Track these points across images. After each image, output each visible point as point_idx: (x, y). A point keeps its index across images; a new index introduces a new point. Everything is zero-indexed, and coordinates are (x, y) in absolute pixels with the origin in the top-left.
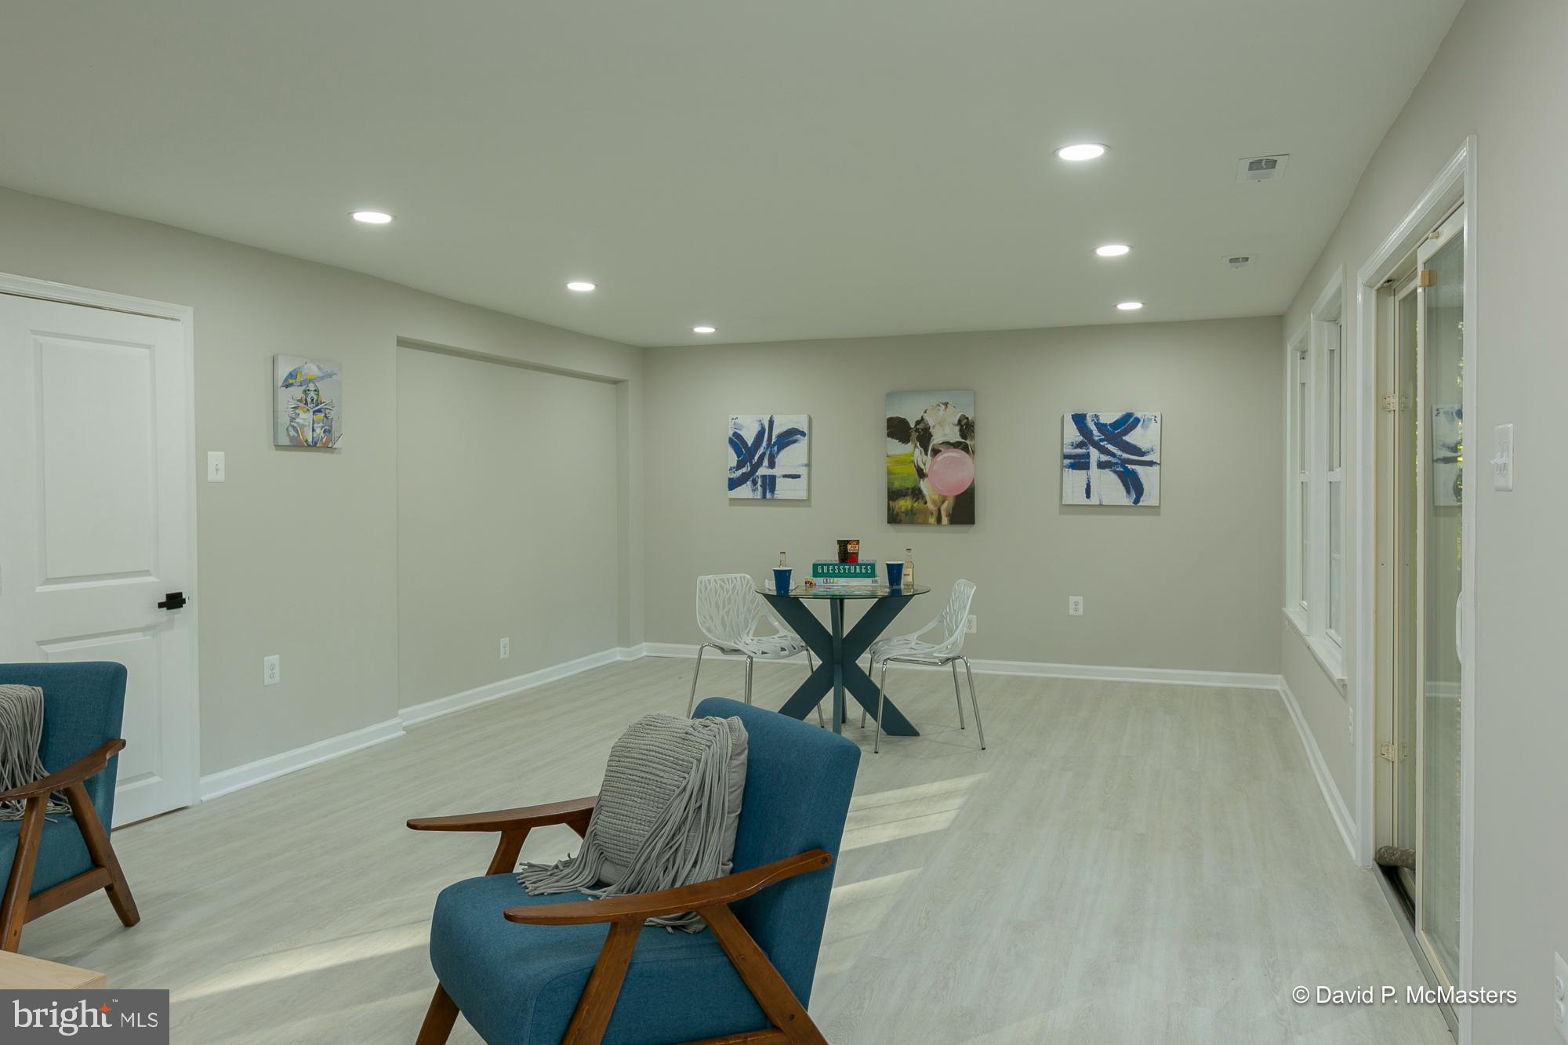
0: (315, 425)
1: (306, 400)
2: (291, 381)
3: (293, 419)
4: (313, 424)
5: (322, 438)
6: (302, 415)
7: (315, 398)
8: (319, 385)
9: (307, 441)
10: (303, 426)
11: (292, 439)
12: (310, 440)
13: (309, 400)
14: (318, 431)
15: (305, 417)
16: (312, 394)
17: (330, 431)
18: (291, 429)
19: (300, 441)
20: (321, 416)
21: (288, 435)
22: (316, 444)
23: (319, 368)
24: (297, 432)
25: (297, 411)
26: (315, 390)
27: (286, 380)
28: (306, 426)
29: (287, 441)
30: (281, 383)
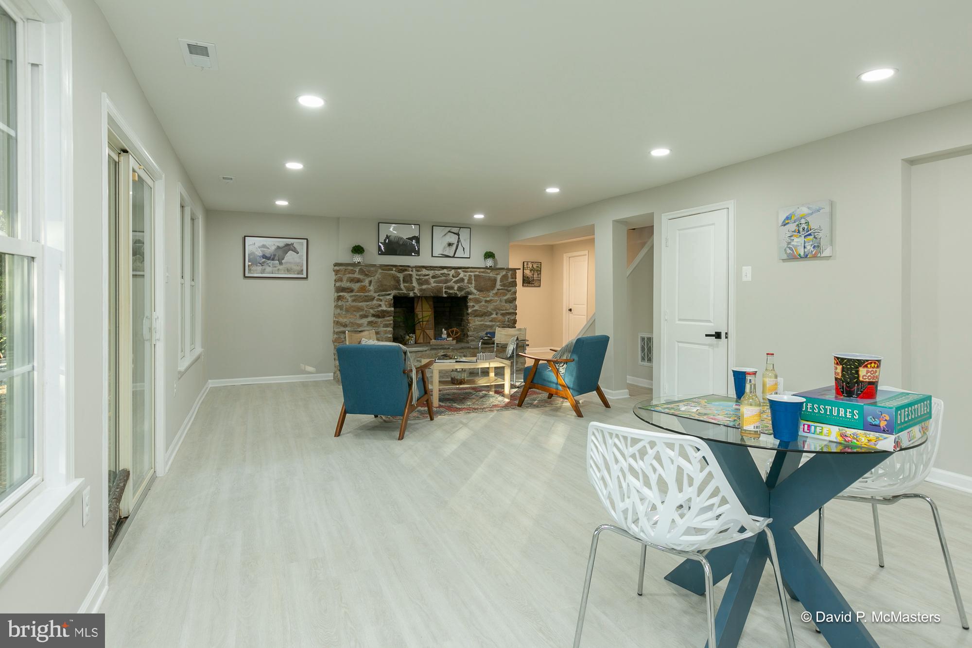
1: (799, 230)
2: (787, 222)
3: (789, 243)
4: (805, 243)
5: (812, 251)
6: (796, 240)
7: (806, 227)
8: (809, 219)
9: (800, 255)
10: (796, 247)
11: (788, 255)
12: (802, 254)
13: (801, 230)
14: (808, 247)
15: (798, 241)
16: (803, 225)
17: (818, 246)
18: (788, 249)
19: (795, 256)
20: (811, 237)
21: (786, 253)
22: (807, 256)
23: (809, 208)
24: (792, 250)
25: (792, 238)
26: (806, 223)
27: (784, 221)
28: (799, 246)
29: (785, 257)
30: (780, 224)
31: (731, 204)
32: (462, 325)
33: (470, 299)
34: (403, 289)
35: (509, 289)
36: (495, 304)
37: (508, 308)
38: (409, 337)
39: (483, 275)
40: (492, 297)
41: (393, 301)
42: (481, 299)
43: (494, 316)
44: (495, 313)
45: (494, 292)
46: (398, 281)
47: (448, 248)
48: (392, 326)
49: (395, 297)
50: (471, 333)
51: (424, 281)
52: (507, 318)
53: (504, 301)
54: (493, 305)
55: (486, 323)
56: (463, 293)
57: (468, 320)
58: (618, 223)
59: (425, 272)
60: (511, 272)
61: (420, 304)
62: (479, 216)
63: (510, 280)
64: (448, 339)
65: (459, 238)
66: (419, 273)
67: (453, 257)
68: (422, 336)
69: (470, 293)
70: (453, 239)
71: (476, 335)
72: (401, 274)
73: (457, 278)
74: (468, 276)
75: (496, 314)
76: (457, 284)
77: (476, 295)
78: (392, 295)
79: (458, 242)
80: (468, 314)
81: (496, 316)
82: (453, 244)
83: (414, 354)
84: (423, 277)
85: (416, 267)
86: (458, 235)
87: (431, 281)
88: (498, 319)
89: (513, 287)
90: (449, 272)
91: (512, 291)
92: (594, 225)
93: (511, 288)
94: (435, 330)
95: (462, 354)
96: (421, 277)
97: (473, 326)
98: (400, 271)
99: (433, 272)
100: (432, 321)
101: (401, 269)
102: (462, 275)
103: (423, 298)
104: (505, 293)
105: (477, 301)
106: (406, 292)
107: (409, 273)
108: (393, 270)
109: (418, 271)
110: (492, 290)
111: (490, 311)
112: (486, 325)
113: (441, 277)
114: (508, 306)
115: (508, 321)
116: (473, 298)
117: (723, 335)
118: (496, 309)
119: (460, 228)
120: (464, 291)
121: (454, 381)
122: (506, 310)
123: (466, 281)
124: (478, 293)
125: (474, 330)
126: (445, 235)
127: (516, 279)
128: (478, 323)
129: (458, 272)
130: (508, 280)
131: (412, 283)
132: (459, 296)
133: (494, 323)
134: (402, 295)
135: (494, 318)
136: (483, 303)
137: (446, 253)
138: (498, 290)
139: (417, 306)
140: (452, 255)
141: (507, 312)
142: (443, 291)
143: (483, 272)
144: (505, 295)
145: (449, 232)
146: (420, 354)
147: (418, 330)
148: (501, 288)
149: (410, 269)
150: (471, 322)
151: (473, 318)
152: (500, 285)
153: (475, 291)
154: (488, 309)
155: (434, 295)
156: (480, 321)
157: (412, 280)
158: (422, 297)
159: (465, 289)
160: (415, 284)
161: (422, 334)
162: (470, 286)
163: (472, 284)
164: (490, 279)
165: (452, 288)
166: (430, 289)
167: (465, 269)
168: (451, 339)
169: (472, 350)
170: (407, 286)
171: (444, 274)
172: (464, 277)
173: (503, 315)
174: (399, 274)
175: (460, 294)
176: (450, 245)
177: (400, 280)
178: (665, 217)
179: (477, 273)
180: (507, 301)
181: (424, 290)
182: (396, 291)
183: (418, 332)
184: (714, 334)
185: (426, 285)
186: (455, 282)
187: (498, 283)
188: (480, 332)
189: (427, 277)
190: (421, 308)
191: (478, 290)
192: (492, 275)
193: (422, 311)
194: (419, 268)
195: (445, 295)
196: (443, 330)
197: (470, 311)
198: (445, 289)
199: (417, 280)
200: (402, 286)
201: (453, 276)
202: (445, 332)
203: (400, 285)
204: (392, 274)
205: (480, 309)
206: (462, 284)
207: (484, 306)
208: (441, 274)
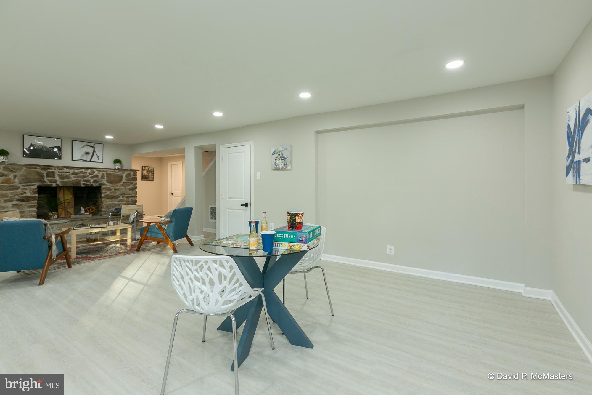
0: (282, 163)
2: (274, 153)
3: (275, 163)
5: (284, 167)
8: (283, 152)
9: (279, 168)
11: (275, 168)
12: (280, 168)
13: (280, 157)
14: (283, 165)
15: (279, 162)
16: (281, 155)
17: (286, 165)
18: (275, 165)
20: (284, 161)
21: (274, 167)
22: (282, 169)
23: (282, 148)
24: (277, 166)
25: (276, 160)
28: (279, 164)
29: (274, 169)
30: (272, 154)
31: (251, 143)
32: (97, 204)
33: (103, 188)
34: (47, 181)
35: (132, 182)
36: (122, 191)
37: (131, 193)
38: (52, 213)
39: (112, 174)
40: (120, 187)
41: (37, 190)
42: (111, 188)
43: (121, 198)
44: (121, 196)
45: (121, 183)
46: (42, 176)
47: (85, 156)
48: (36, 207)
49: (39, 188)
50: (103, 209)
51: (65, 176)
52: (130, 199)
53: (128, 189)
54: (121, 192)
55: (115, 203)
56: (97, 184)
57: (101, 201)
58: (197, 148)
59: (66, 170)
60: (133, 172)
61: (62, 191)
62: (109, 137)
63: (132, 177)
64: (85, 214)
65: (94, 150)
66: (61, 171)
67: (90, 161)
68: (63, 213)
69: (103, 184)
70: (90, 150)
71: (108, 210)
72: (44, 171)
73: (93, 175)
74: (101, 173)
75: (123, 197)
76: (92, 178)
77: (107, 186)
78: (37, 185)
79: (94, 152)
80: (101, 197)
81: (122, 198)
82: (90, 153)
83: (57, 225)
84: (64, 174)
85: (58, 167)
86: (94, 147)
87: (71, 177)
88: (124, 200)
89: (134, 181)
90: (87, 171)
91: (134, 183)
92: (184, 148)
93: (133, 181)
94: (75, 208)
95: (96, 223)
96: (63, 174)
97: (106, 204)
98: (44, 169)
99: (72, 170)
100: (72, 203)
101: (45, 168)
102: (96, 173)
103: (65, 188)
104: (129, 184)
105: (109, 189)
106: (49, 183)
107: (52, 170)
108: (37, 168)
109: (60, 170)
110: (120, 183)
111: (118, 195)
112: (115, 204)
113: (80, 174)
114: (131, 192)
115: (131, 201)
116: (105, 188)
117: (249, 205)
118: (123, 194)
119: (95, 143)
120: (99, 183)
121: (89, 241)
122: (129, 194)
123: (100, 177)
124: (109, 184)
125: (107, 207)
126: (83, 147)
127: (136, 176)
128: (108, 203)
129: (94, 171)
130: (131, 177)
131: (55, 178)
132: (94, 186)
133: (121, 203)
134: (46, 186)
135: (121, 199)
136: (113, 191)
137: (84, 159)
138: (124, 182)
139: (59, 193)
140: (89, 160)
141: (130, 195)
142: (81, 183)
143: (113, 172)
144: (129, 185)
145: (86, 145)
146: (61, 225)
147: (61, 208)
148: (126, 181)
149: (53, 168)
150: (104, 202)
151: (105, 200)
152: (125, 180)
153: (107, 183)
154: (117, 194)
155: (74, 185)
156: (111, 202)
157: (54, 176)
158: (63, 187)
159: (99, 182)
160: (57, 178)
161: (64, 211)
162: (103, 180)
163: (104, 179)
164: (118, 176)
165: (89, 181)
166: (70, 181)
167: (99, 169)
168: (88, 213)
169: (104, 220)
170: (50, 180)
171: (83, 172)
172: (98, 175)
173: (127, 197)
174: (43, 171)
175: (95, 185)
176: (87, 153)
177: (43, 175)
178: (221, 147)
179: (108, 172)
180: (130, 189)
181: (65, 182)
182: (40, 183)
183: (60, 210)
184: (245, 204)
185: (67, 179)
186: (91, 177)
187: (124, 178)
188: (110, 208)
189: (68, 174)
190: (63, 194)
191: (109, 183)
192: (119, 173)
193: (64, 196)
194: (60, 168)
195: (82, 186)
196: (82, 208)
197: (103, 195)
198: (83, 182)
199: (59, 175)
200: (46, 179)
201: (89, 174)
202: (83, 209)
203: (43, 179)
204: (37, 171)
205: (111, 194)
206: (97, 179)
207: (113, 192)
208: (80, 172)
